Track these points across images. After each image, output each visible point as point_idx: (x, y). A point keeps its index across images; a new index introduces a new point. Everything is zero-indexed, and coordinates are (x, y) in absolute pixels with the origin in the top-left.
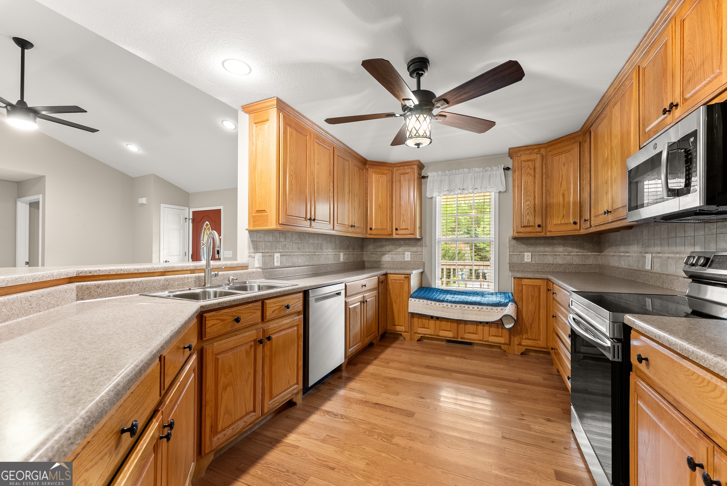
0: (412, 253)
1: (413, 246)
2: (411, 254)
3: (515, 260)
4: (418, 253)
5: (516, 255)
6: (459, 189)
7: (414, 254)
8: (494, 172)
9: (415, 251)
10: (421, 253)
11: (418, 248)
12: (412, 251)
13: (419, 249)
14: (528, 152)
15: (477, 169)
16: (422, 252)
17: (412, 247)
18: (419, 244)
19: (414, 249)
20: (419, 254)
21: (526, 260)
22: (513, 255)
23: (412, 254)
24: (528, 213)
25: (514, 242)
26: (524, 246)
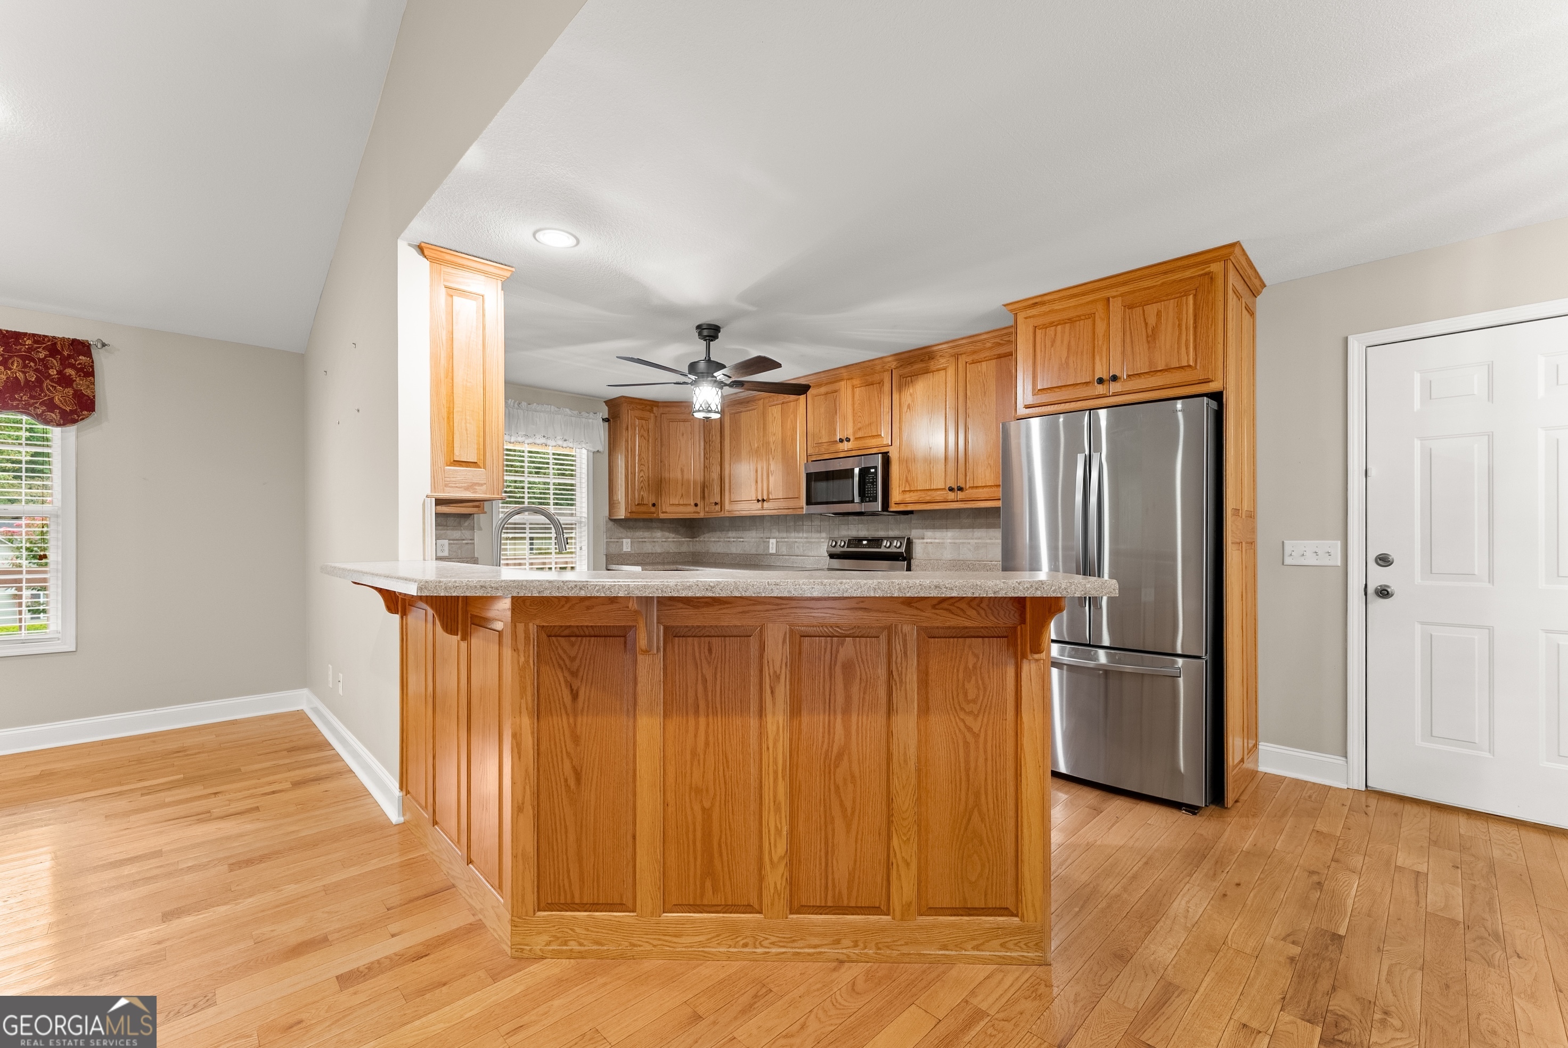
0: (452, 542)
1: (455, 528)
2: (449, 544)
3: (614, 550)
4: (464, 542)
5: (614, 542)
6: (544, 437)
7: (457, 544)
8: (590, 421)
9: (457, 538)
10: (471, 542)
11: (463, 531)
12: (451, 538)
13: (467, 534)
14: (641, 407)
15: (567, 410)
16: (474, 540)
17: (453, 530)
18: (466, 524)
19: (456, 534)
20: (467, 544)
21: (625, 549)
22: (610, 542)
23: (452, 544)
24: (642, 487)
25: (611, 523)
26: (622, 530)
